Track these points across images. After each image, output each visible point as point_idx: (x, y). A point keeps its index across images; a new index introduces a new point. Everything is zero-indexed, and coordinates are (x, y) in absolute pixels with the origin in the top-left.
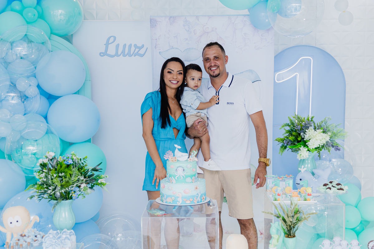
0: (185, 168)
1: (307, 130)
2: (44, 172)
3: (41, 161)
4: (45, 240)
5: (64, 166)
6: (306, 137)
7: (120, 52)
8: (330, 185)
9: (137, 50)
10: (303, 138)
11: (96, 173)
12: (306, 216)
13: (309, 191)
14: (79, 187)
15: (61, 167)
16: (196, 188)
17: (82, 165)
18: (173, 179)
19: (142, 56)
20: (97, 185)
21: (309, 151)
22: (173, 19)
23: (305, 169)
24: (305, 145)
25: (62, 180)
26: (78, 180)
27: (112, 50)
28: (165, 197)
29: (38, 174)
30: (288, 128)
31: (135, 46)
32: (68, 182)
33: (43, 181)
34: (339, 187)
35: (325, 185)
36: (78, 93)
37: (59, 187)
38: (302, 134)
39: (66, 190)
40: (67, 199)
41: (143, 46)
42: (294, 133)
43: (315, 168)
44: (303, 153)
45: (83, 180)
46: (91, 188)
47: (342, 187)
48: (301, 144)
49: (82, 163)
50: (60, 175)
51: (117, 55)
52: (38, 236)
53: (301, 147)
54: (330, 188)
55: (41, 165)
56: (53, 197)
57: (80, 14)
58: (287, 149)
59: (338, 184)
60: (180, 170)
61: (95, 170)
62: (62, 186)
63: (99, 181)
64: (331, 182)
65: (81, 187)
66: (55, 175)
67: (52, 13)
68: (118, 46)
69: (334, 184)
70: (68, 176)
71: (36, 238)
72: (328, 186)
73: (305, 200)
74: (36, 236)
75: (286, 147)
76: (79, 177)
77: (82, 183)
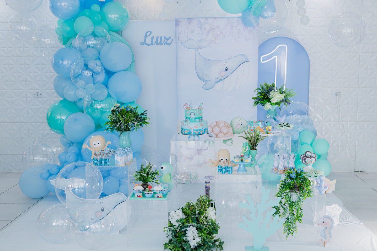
0: (195, 113)
1: (270, 92)
2: (114, 115)
3: (112, 109)
4: (116, 152)
5: (125, 111)
6: (270, 96)
7: (154, 42)
8: (283, 125)
9: (166, 40)
10: (269, 97)
11: (143, 116)
12: (262, 138)
13: (270, 128)
14: (134, 124)
15: (124, 112)
16: (202, 125)
17: (135, 112)
18: (188, 120)
19: (169, 44)
20: (144, 123)
21: (272, 105)
22: (190, 20)
23: (270, 116)
24: (269, 101)
25: (124, 120)
26: (133, 120)
27: (149, 41)
28: (184, 130)
29: (109, 117)
30: (260, 91)
31: (165, 38)
32: (128, 120)
33: (114, 120)
34: (288, 125)
35: (280, 124)
36: (127, 70)
37: (123, 123)
38: (268, 94)
39: (128, 124)
40: (127, 131)
41: (170, 38)
42: (263, 94)
43: (276, 115)
44: (268, 105)
45: (136, 120)
46: (141, 125)
47: (290, 125)
48: (267, 101)
49: (135, 111)
50: (123, 116)
51: (152, 44)
52: (111, 151)
53: (267, 102)
54: (282, 126)
55: (112, 110)
56: (119, 129)
57: (128, 16)
58: (259, 104)
59: (287, 124)
60: (193, 114)
61: (143, 114)
62: (125, 123)
63: (146, 121)
64: (284, 123)
65: (135, 124)
66: (120, 117)
67: (109, 16)
68: (153, 38)
69: (285, 124)
70: (128, 117)
71: (110, 152)
72: (281, 125)
73: (268, 133)
74: (110, 151)
75: (258, 103)
76: (134, 118)
77: (135, 122)
